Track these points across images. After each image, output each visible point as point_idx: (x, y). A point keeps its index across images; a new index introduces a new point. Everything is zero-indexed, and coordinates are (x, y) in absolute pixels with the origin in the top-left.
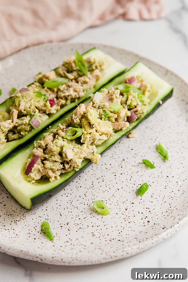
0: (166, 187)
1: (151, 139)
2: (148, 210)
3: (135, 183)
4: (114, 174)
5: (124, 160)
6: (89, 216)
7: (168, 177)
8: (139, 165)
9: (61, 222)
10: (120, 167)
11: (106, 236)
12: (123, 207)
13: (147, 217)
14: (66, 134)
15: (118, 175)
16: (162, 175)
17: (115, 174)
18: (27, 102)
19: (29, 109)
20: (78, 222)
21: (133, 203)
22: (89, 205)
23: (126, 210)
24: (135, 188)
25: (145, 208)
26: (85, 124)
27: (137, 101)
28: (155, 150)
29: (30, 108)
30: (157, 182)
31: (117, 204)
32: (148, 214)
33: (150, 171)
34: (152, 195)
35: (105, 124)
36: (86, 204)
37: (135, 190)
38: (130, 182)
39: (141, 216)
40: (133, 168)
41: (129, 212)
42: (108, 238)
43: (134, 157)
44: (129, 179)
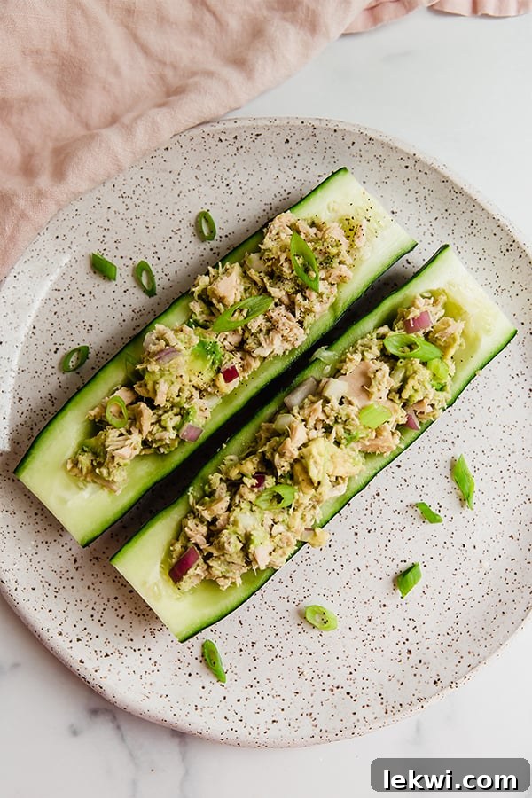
0: (455, 572)
1: (445, 441)
2: (412, 624)
3: (394, 556)
4: (354, 530)
5: (378, 494)
6: (296, 629)
7: (464, 546)
8: (409, 509)
9: (240, 639)
10: (369, 512)
11: (325, 678)
12: (364, 613)
13: (407, 640)
14: (258, 497)
15: (362, 532)
16: (452, 540)
17: (357, 531)
18: (173, 383)
19: (177, 399)
20: (274, 641)
21: (384, 606)
22: (296, 603)
23: (370, 620)
24: (394, 570)
25: (407, 619)
26: (300, 479)
27: (426, 388)
28: (447, 472)
29: (179, 396)
30: (440, 557)
31: (352, 605)
32: (411, 635)
33: (429, 528)
34: (426, 590)
35: (346, 457)
36: (291, 599)
37: (392, 575)
38: (385, 553)
39: (396, 636)
40: (395, 517)
41: (375, 626)
42: (329, 682)
43: (401, 487)
44: (383, 546)
